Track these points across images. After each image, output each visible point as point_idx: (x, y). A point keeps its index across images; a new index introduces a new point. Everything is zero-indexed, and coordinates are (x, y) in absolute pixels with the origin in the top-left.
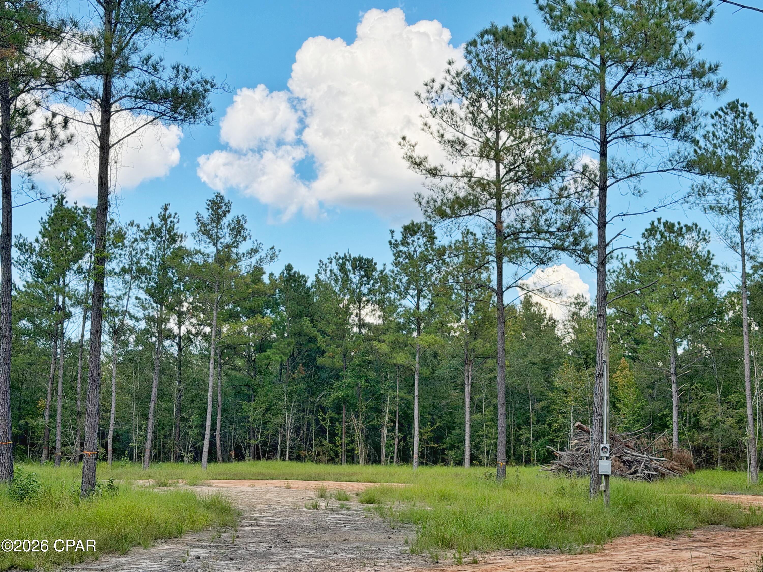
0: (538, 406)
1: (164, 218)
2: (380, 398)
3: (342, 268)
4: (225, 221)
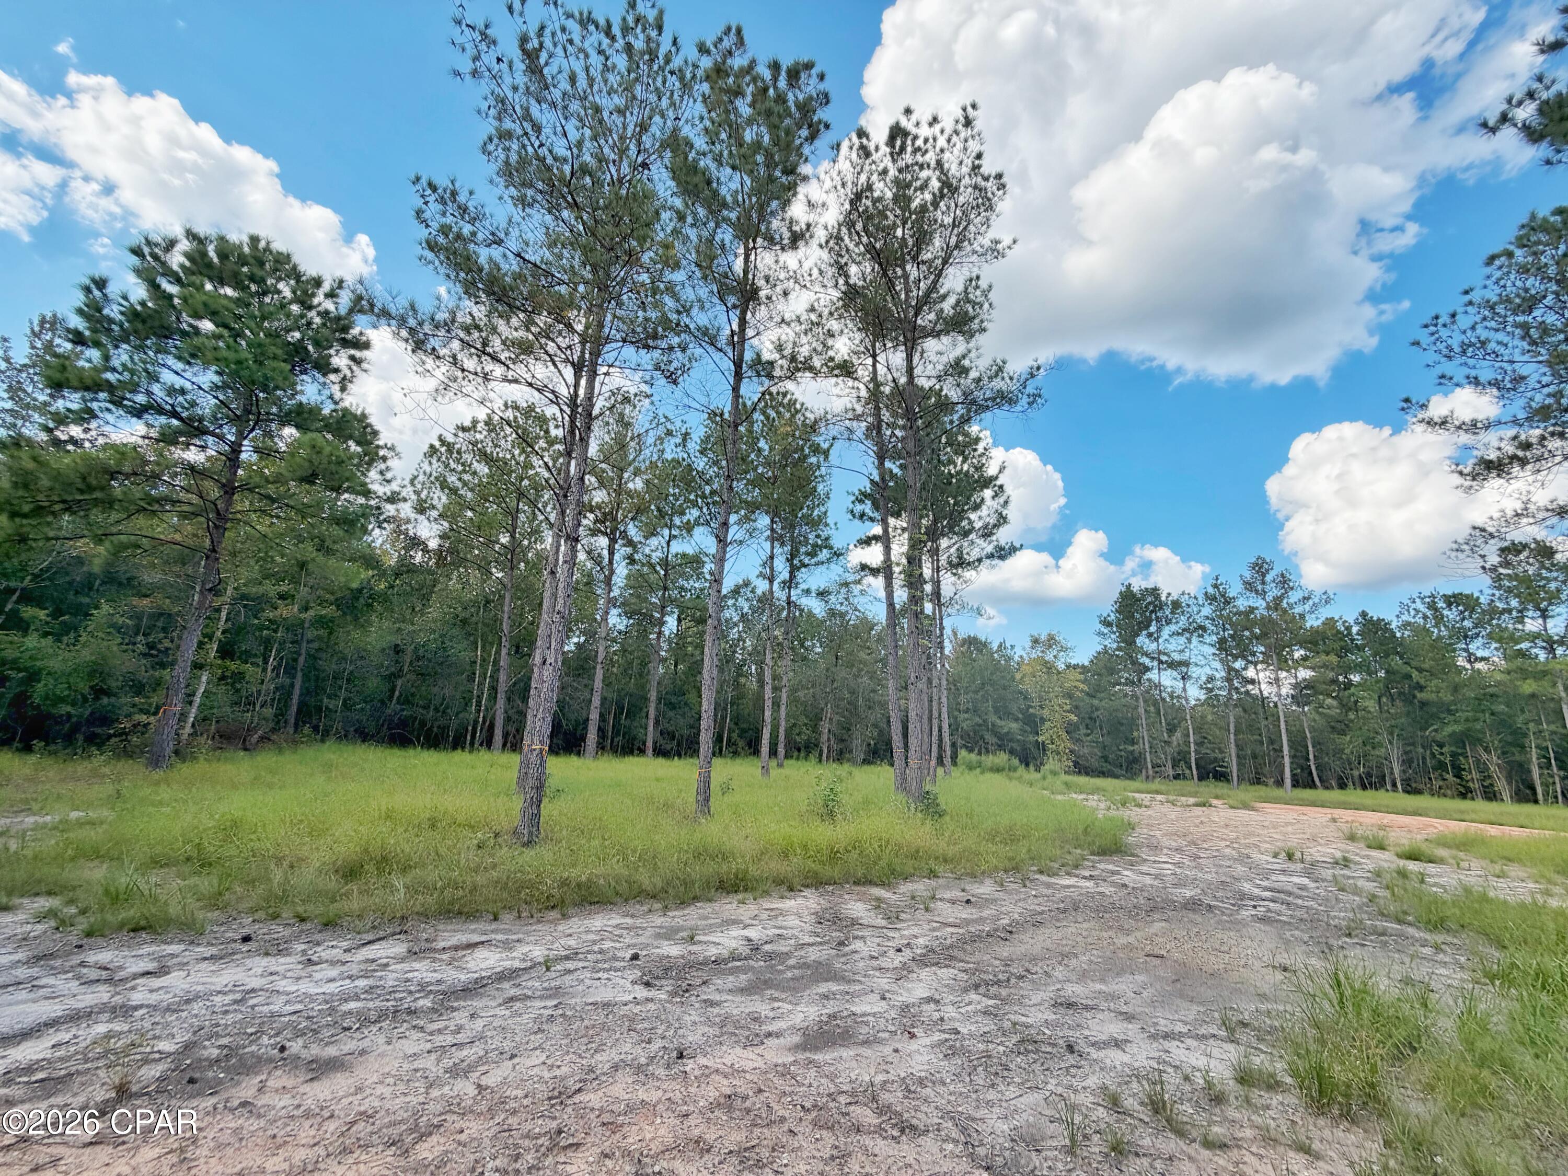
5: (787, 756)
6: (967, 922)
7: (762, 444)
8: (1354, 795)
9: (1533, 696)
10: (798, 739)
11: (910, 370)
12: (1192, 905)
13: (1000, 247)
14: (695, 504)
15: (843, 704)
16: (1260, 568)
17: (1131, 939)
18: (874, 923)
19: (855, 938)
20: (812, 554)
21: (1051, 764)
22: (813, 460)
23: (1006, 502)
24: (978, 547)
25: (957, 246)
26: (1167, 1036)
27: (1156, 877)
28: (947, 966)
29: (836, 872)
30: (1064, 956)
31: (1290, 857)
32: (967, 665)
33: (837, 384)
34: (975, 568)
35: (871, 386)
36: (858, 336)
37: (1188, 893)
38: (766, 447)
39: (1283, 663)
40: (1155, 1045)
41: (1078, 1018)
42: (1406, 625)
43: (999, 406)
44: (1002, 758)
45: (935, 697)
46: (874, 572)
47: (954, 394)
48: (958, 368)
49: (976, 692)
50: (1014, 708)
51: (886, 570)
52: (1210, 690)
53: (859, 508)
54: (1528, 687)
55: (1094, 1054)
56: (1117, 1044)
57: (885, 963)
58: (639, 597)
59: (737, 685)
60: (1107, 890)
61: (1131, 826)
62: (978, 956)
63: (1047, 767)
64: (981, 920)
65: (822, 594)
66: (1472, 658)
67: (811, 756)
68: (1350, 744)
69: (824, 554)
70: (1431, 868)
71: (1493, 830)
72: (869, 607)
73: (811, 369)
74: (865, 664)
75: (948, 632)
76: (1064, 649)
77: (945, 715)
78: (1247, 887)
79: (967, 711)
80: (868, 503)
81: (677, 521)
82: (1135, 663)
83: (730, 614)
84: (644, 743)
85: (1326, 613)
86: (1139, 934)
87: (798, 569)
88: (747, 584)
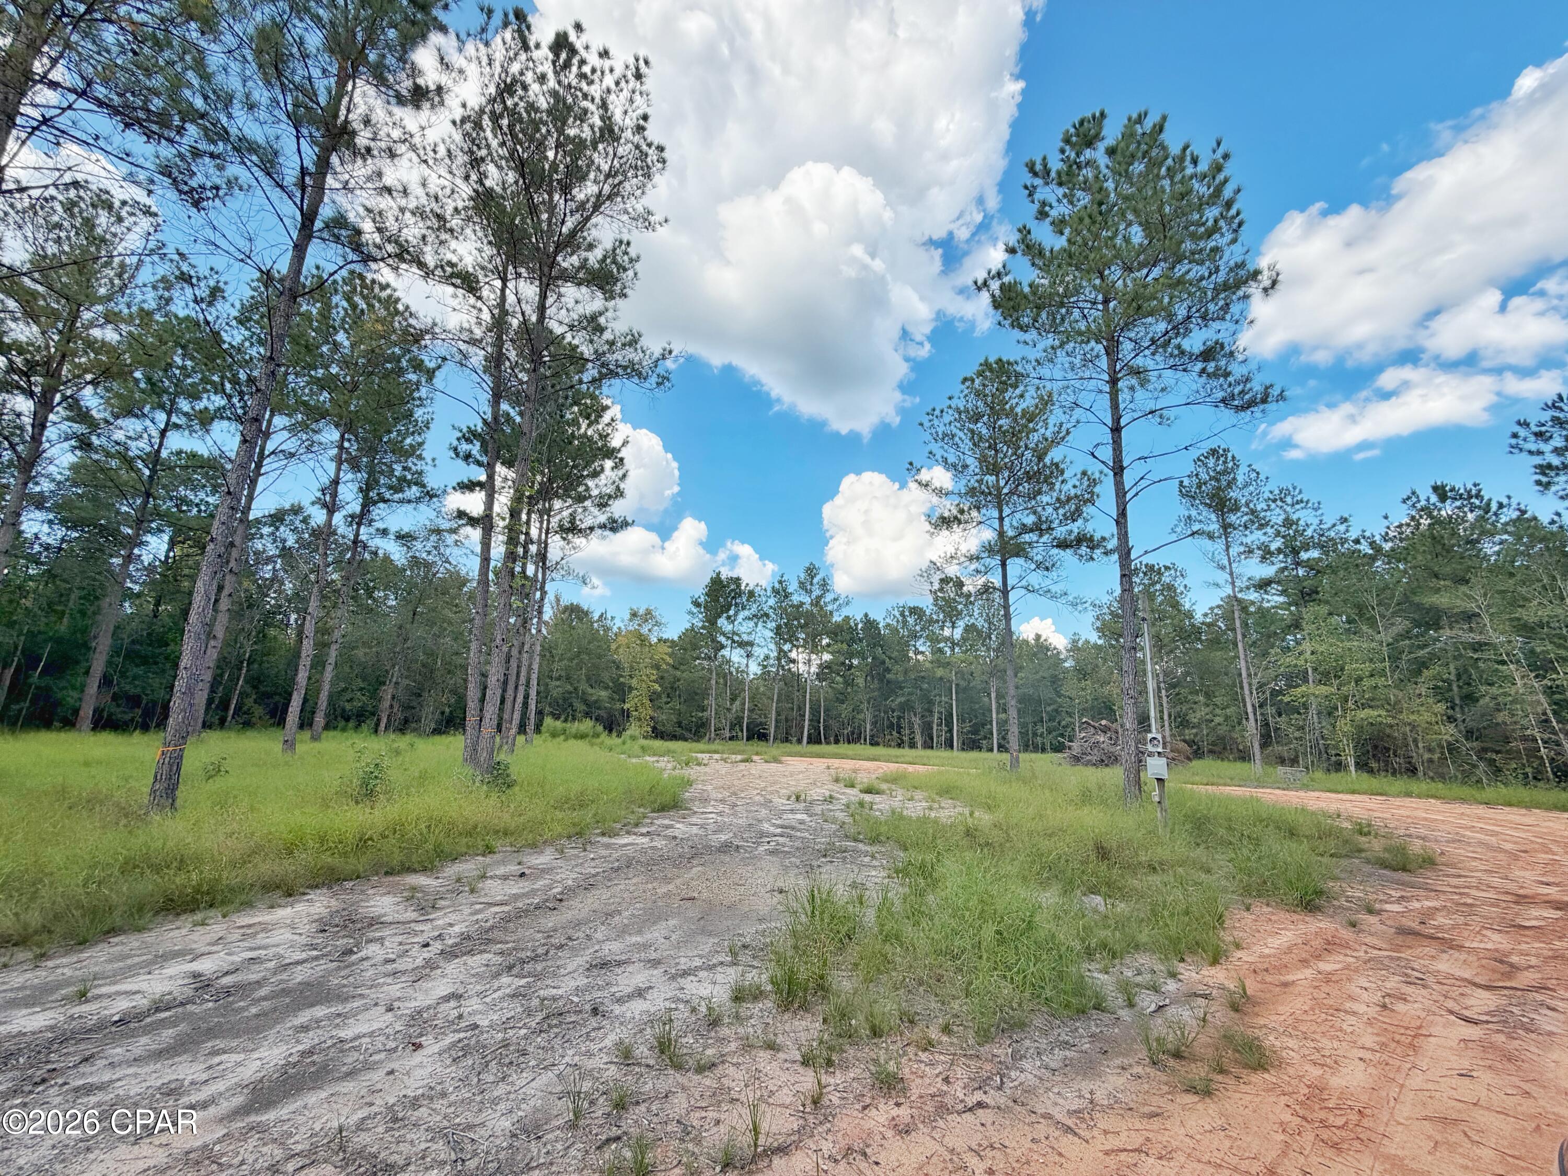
0: (1049, 709)
1: (780, 582)
2: (931, 702)
3: (902, 614)
4: (815, 581)
5: (327, 727)
6: (516, 897)
7: (341, 337)
8: (843, 748)
9: (941, 678)
10: (348, 706)
11: (542, 309)
12: (725, 848)
13: (652, 219)
14: (219, 389)
15: (415, 666)
16: (811, 571)
17: (671, 887)
18: (401, 918)
19: (370, 941)
20: (398, 489)
21: (633, 729)
22: (413, 377)
23: (624, 476)
24: (592, 516)
25: (610, 197)
26: (685, 973)
27: (702, 826)
28: (481, 952)
29: (361, 863)
30: (610, 915)
31: (798, 798)
32: (564, 632)
33: (455, 296)
34: (586, 536)
35: (496, 311)
36: (489, 251)
37: (723, 837)
38: (347, 343)
39: (815, 648)
40: (674, 984)
41: (610, 977)
42: (888, 625)
43: (630, 376)
44: (587, 725)
45: (525, 663)
46: (473, 521)
47: (586, 350)
48: (593, 324)
49: (571, 660)
50: (606, 676)
51: (485, 522)
52: (765, 667)
53: (464, 447)
54: (940, 672)
55: (617, 1009)
56: (640, 993)
57: (404, 964)
58: (95, 499)
59: (262, 636)
60: (659, 843)
61: (690, 783)
62: (520, 933)
63: (628, 733)
64: (533, 892)
65: (404, 538)
66: (917, 652)
67: (364, 727)
68: (845, 710)
69: (414, 491)
70: (877, 798)
71: (911, 768)
72: (463, 560)
73: (421, 265)
74: (450, 623)
75: (550, 597)
76: (657, 624)
77: (534, 682)
78: (766, 826)
79: (558, 679)
80: (478, 444)
81: (184, 405)
82: (714, 640)
83: (264, 544)
84: (76, 712)
85: (845, 612)
86: (678, 881)
87: (375, 503)
88: (296, 510)
